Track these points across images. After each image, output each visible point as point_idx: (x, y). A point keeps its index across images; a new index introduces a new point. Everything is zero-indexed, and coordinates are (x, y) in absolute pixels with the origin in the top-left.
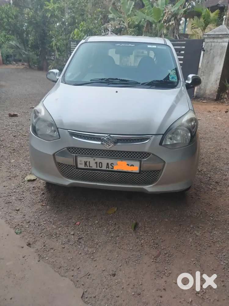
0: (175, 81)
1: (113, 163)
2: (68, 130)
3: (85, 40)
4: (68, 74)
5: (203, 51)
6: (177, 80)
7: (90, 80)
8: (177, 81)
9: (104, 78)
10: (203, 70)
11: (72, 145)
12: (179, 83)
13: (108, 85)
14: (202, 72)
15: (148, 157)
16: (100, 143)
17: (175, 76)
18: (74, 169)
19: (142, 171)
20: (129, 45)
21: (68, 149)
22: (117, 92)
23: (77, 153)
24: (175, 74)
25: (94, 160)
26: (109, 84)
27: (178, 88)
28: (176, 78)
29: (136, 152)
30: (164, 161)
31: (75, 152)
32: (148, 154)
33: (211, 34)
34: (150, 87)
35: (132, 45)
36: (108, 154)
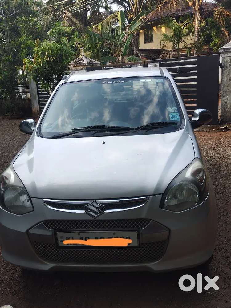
0: (176, 120)
1: (104, 236)
2: (44, 199)
3: (64, 80)
4: (45, 125)
5: (221, 68)
6: (179, 118)
7: (72, 130)
8: (179, 120)
9: (88, 126)
10: (225, 89)
11: (49, 217)
12: (183, 122)
13: (94, 134)
14: (224, 91)
15: (147, 224)
16: (84, 211)
17: (177, 115)
18: (54, 248)
19: (142, 244)
20: (118, 82)
21: (45, 224)
22: (104, 143)
23: (56, 228)
24: (176, 111)
25: (79, 234)
26: (96, 132)
27: (181, 129)
28: (178, 116)
29: (132, 220)
30: (169, 229)
31: (54, 226)
32: (147, 220)
33: (228, 47)
34: (147, 131)
35: (122, 82)
36: (96, 225)
